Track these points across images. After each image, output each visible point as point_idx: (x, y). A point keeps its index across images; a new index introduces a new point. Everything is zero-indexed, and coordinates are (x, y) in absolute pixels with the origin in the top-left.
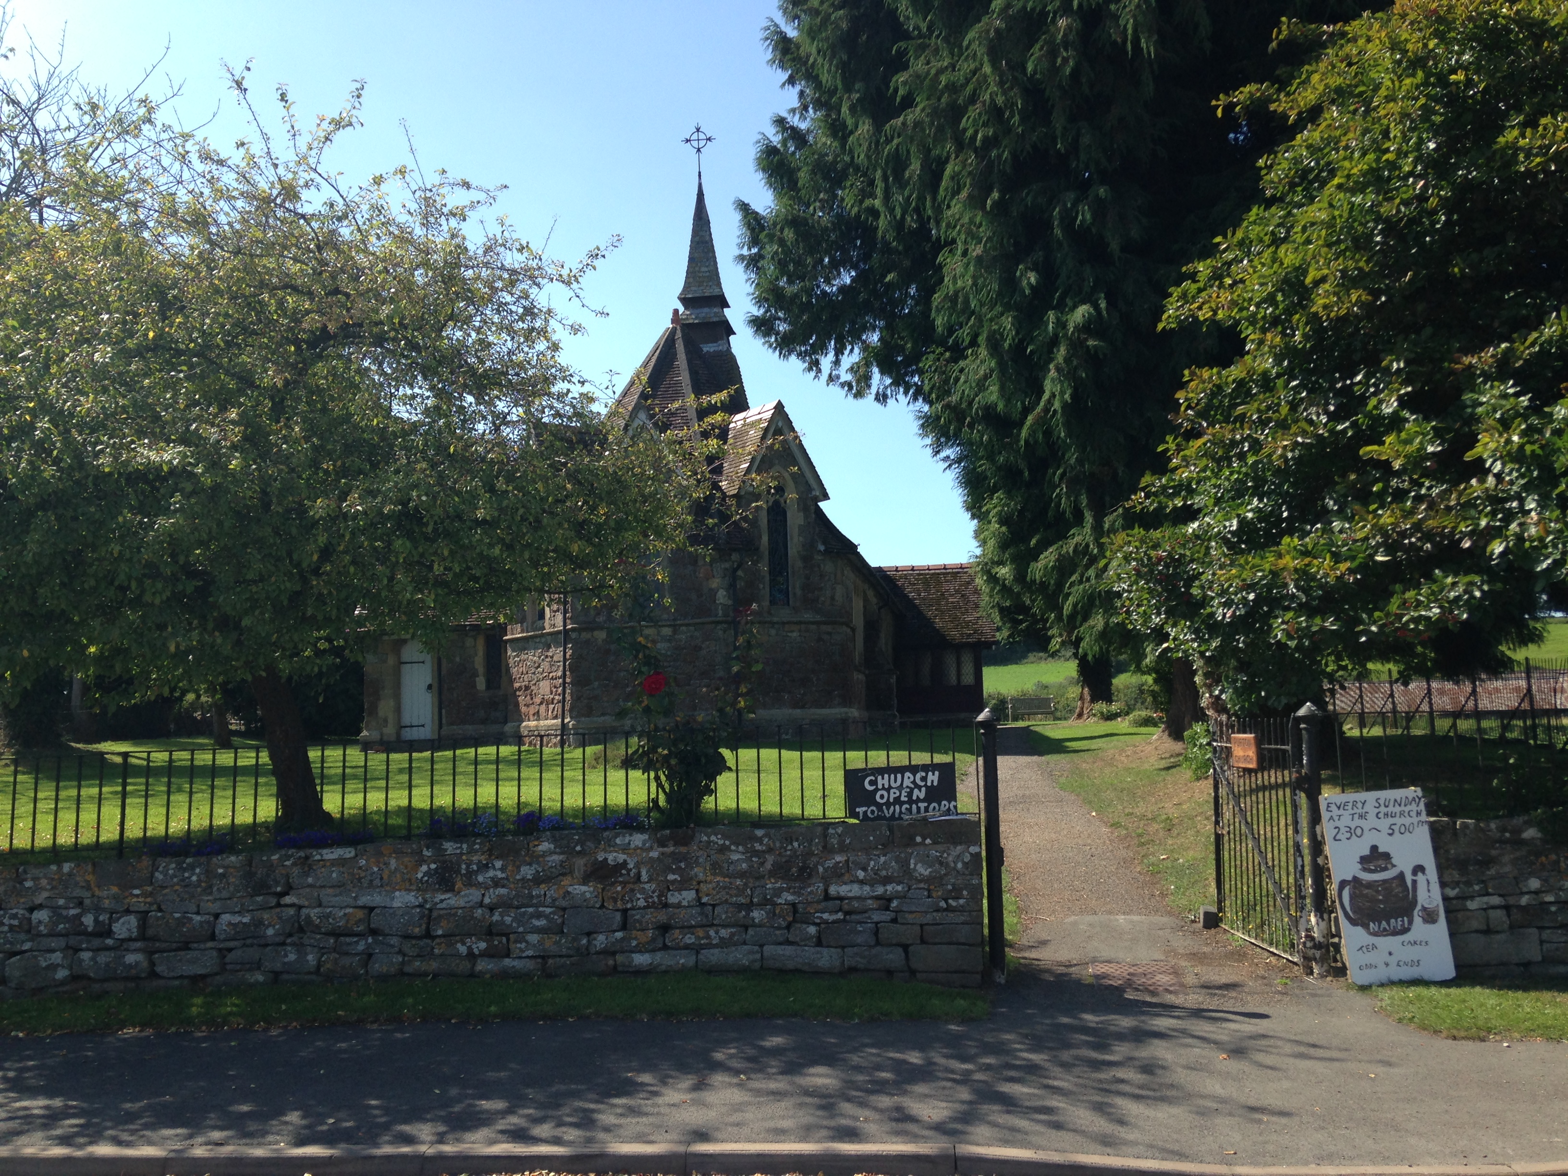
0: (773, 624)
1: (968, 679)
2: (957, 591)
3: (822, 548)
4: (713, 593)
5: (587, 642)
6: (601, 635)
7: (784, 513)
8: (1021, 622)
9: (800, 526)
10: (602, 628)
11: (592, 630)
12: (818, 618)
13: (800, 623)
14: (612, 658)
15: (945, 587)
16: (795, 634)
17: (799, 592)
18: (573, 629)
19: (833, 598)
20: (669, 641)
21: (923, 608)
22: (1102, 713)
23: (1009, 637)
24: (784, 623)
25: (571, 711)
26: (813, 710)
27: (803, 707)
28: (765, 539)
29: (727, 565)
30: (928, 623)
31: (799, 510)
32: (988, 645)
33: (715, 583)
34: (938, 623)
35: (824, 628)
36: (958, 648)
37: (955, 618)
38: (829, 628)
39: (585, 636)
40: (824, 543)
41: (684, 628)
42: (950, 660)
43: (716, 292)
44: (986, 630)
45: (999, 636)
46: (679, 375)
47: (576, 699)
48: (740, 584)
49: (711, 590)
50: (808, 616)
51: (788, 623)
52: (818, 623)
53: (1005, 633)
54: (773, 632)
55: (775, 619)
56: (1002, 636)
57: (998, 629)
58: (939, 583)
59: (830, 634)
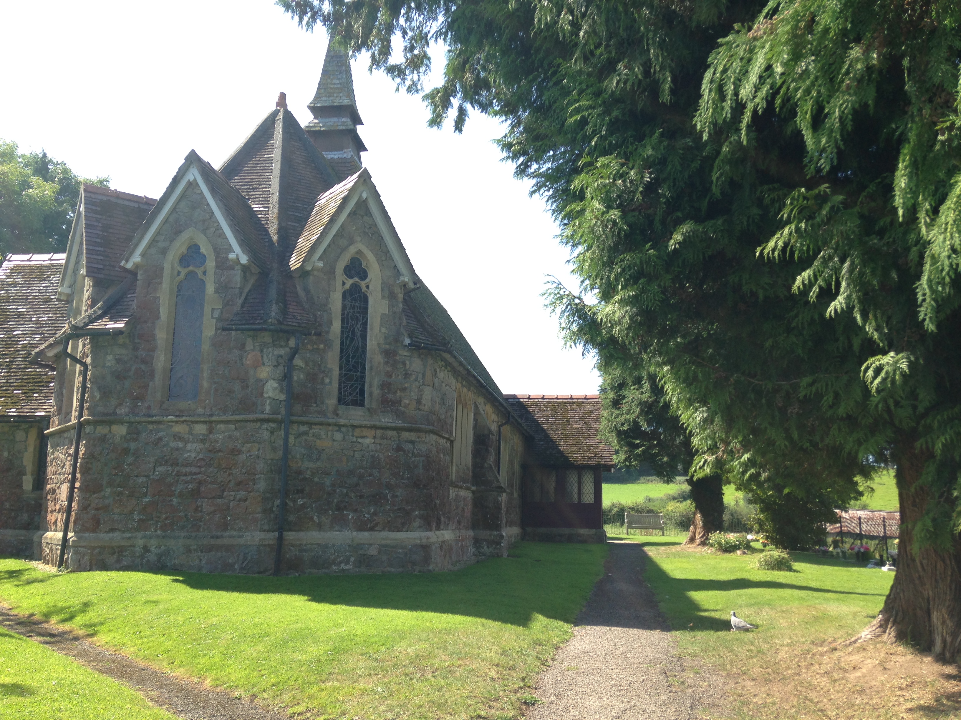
0: (340, 426)
1: (588, 498)
2: (581, 419)
3: (407, 341)
4: (260, 383)
5: (103, 439)
6: (120, 430)
7: (365, 299)
8: (637, 446)
9: (383, 315)
10: (122, 423)
11: (110, 423)
12: (400, 423)
13: (375, 427)
14: (130, 459)
15: (571, 414)
16: (368, 441)
17: (376, 391)
18: (87, 422)
19: (419, 401)
20: (203, 441)
21: (550, 432)
22: (720, 544)
23: (626, 460)
24: (354, 427)
25: (75, 522)
26: (385, 534)
27: (372, 529)
28: (337, 326)
29: (282, 352)
30: (554, 445)
31: (383, 297)
32: (608, 468)
33: (264, 372)
34: (563, 446)
35: (406, 435)
36: (581, 469)
37: (578, 443)
38: (412, 436)
39: (102, 430)
40: (410, 336)
41: (221, 426)
42: (573, 478)
43: (346, 102)
44: (606, 454)
45: (616, 460)
46: (271, 152)
47: (84, 508)
48: (298, 376)
49: (259, 380)
50: (386, 420)
51: (360, 426)
52: (398, 429)
53: (622, 457)
54: (338, 436)
55: (342, 421)
56: (618, 459)
57: (617, 452)
58: (565, 411)
59: (412, 442)
